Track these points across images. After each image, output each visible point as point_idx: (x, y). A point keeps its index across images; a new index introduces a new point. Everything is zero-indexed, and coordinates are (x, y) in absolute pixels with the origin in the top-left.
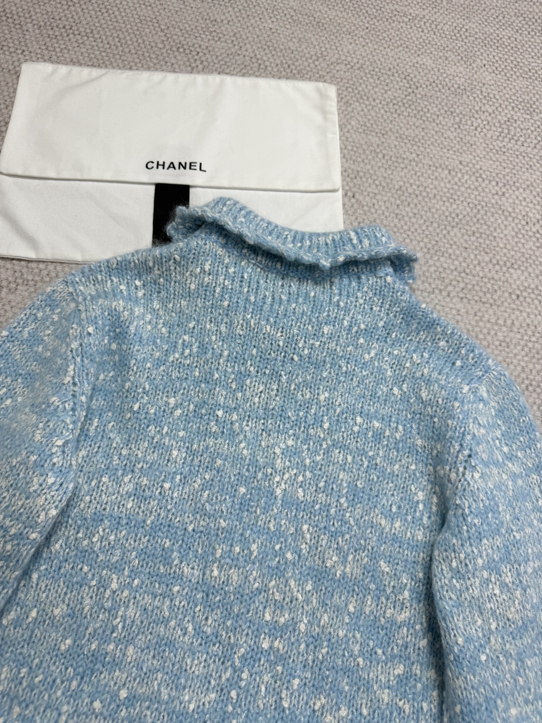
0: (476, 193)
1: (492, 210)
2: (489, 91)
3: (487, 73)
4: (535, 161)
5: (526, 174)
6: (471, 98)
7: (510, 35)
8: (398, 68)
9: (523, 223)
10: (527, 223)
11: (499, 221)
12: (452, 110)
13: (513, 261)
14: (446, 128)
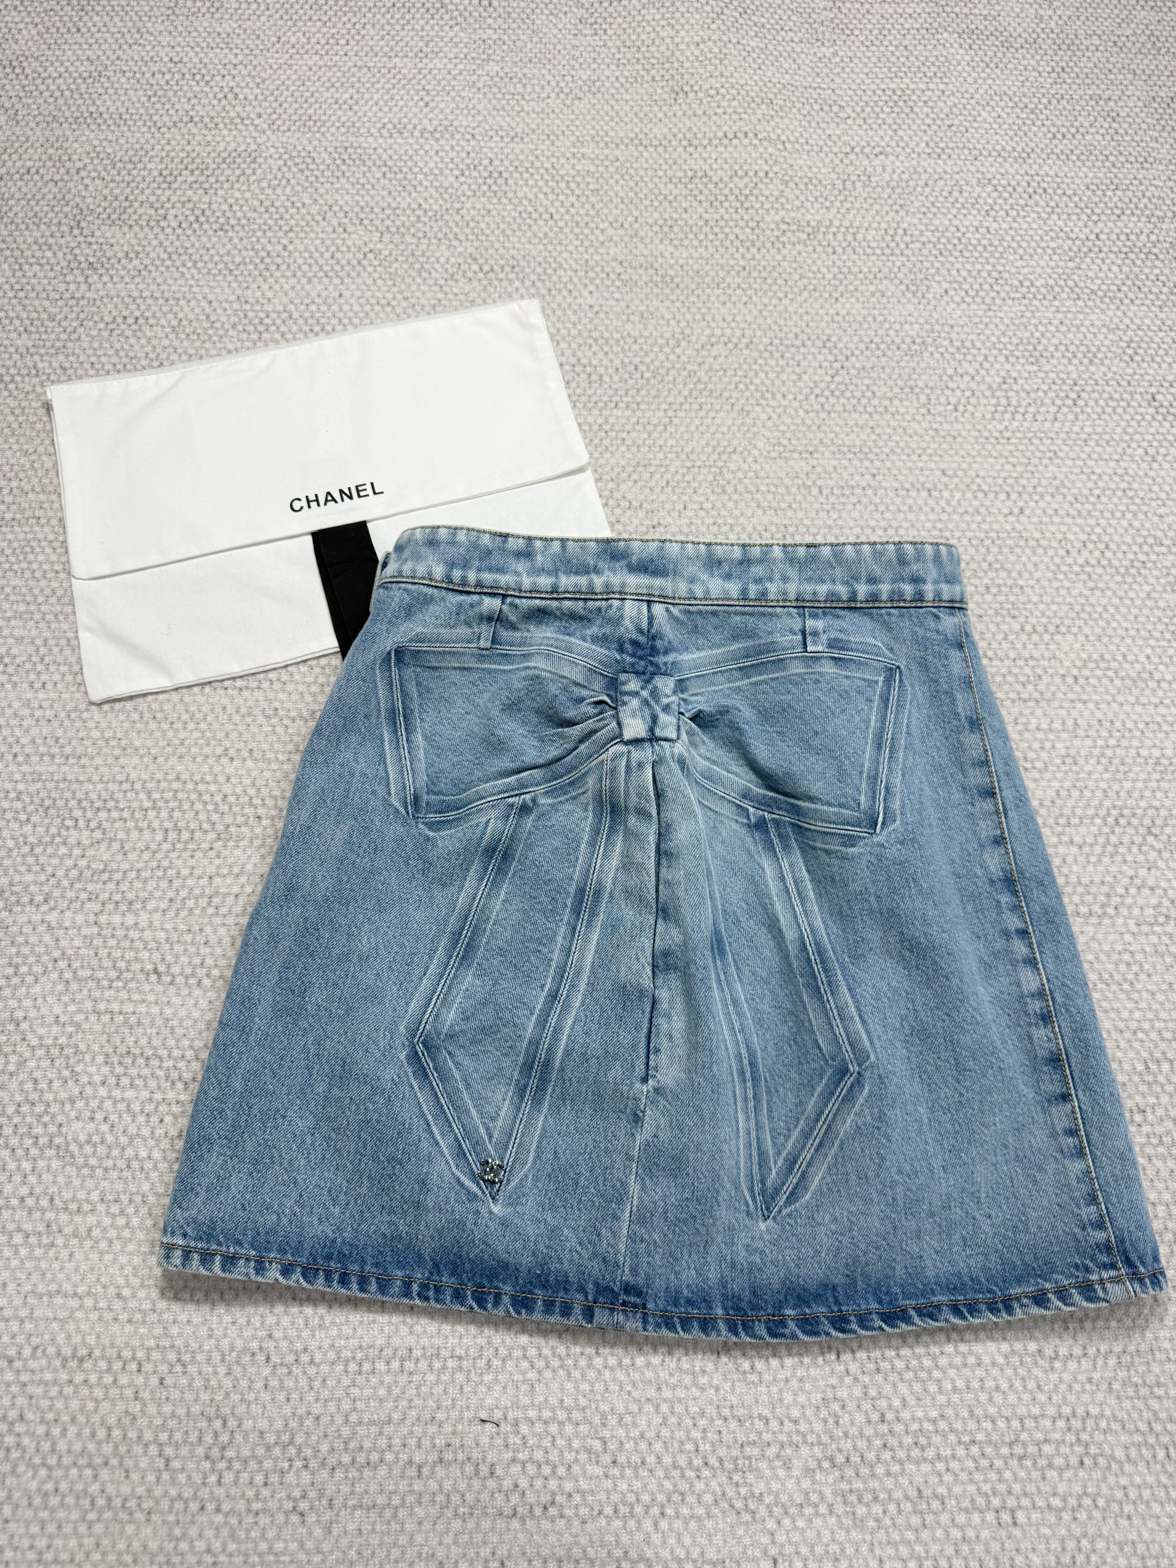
0: (978, 519)
1: (1010, 542)
2: (963, 336)
3: (953, 305)
4: (1060, 442)
5: (1051, 468)
6: (937, 356)
7: (976, 224)
8: (809, 331)
9: (1062, 552)
10: (1068, 552)
11: (1024, 559)
12: (912, 383)
13: (1058, 622)
14: (907, 417)
